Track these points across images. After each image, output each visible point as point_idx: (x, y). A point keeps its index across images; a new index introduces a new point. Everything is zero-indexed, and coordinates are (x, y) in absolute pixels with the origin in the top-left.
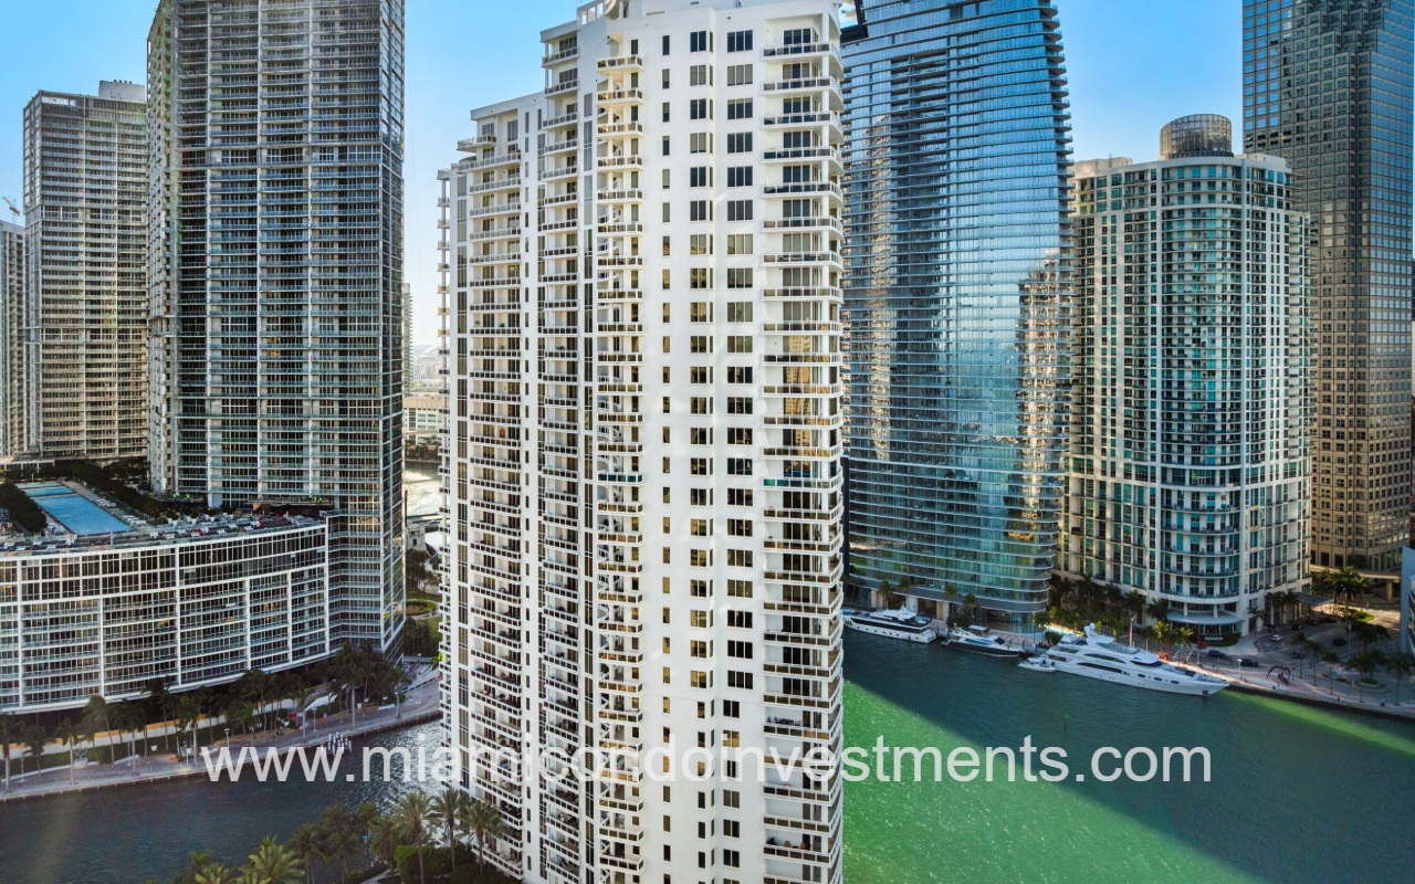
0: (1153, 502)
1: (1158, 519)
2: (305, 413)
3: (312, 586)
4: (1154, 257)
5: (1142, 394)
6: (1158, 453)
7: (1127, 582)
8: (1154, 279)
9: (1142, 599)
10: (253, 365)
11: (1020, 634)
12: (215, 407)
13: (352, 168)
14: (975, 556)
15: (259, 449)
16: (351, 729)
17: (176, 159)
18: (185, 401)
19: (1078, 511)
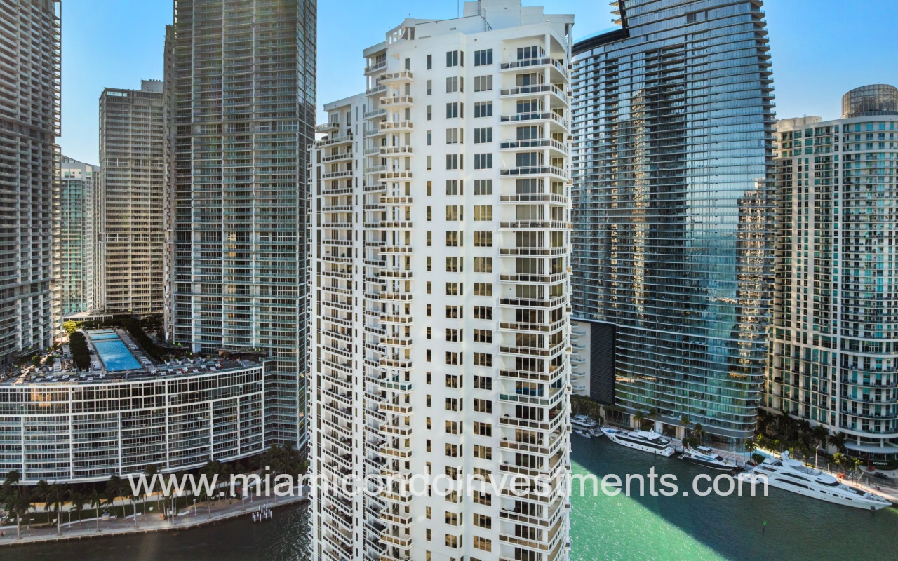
0: (834, 363)
1: (838, 375)
2: (251, 293)
3: (254, 406)
4: (836, 188)
5: (827, 286)
6: (839, 328)
7: (814, 418)
8: (836, 204)
9: (825, 431)
10: (220, 262)
11: (734, 453)
12: (197, 288)
13: (280, 136)
14: (703, 397)
15: (223, 316)
16: (274, 502)
17: (174, 131)
18: (179, 285)
19: (779, 366)
